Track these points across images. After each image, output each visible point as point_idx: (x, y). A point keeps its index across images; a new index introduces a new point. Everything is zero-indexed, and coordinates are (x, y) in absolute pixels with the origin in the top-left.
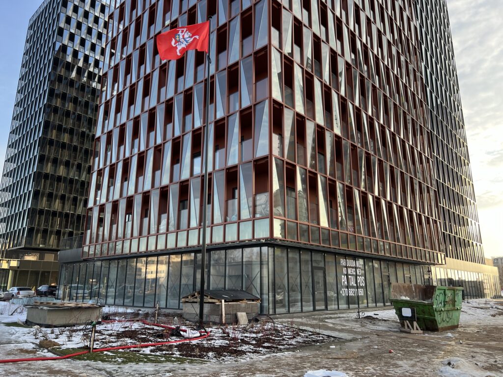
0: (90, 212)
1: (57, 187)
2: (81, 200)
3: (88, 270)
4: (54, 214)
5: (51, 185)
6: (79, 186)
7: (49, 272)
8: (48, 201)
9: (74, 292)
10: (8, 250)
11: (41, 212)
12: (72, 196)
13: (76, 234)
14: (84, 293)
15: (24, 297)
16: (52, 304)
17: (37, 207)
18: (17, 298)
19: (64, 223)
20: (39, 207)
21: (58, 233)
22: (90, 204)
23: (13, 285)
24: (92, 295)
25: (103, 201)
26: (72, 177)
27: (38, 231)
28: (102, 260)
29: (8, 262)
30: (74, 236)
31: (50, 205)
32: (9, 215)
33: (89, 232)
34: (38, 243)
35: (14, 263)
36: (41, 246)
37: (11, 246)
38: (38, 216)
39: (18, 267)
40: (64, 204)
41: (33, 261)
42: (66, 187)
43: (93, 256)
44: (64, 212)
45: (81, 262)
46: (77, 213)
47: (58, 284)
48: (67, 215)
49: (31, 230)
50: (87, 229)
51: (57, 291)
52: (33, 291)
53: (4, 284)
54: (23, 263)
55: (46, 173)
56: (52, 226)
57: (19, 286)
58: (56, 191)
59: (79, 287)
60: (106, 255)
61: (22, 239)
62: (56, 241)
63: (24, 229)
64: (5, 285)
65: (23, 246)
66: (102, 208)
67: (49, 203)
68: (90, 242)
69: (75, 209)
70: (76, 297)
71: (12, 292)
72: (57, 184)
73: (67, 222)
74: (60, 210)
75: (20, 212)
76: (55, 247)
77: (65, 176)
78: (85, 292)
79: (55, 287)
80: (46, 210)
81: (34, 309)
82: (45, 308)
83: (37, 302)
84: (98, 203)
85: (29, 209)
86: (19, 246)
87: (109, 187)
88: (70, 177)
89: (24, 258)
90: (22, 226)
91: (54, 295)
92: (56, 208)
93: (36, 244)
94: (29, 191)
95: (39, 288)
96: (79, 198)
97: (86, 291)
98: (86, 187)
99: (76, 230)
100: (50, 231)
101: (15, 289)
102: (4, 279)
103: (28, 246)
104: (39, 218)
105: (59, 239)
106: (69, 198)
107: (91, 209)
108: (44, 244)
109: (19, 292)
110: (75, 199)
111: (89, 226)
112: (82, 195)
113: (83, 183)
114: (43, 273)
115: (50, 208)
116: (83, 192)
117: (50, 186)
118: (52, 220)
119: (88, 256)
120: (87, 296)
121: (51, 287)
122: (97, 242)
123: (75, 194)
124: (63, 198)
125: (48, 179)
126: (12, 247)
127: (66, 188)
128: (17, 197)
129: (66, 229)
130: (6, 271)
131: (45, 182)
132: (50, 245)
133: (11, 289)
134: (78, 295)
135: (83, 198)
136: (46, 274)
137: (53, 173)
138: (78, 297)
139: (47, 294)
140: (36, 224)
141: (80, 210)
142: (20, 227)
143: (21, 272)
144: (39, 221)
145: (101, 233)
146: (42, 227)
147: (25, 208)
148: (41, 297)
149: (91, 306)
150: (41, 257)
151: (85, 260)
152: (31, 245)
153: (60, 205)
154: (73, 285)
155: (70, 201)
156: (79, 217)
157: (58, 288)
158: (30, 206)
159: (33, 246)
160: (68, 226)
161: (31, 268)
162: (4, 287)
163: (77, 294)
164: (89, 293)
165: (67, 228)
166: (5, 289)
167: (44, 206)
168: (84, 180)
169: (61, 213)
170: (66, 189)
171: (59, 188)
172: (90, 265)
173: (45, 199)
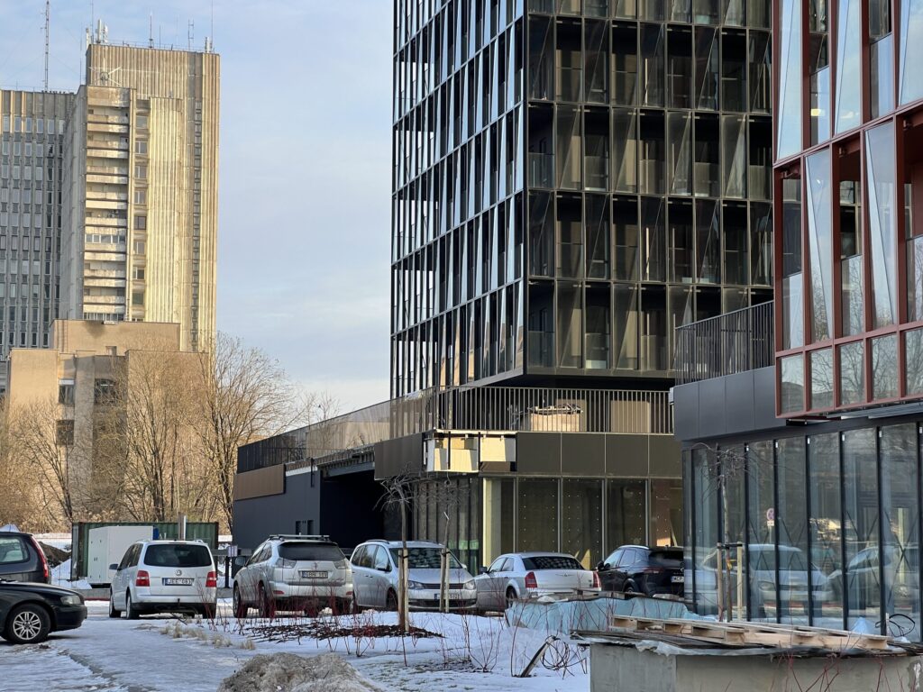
0: (789, 184)
1: (621, 80)
2: (733, 130)
3: (813, 475)
4: (626, 209)
5: (595, 71)
6: (715, 59)
7: (639, 486)
8: (589, 150)
9: (762, 578)
10: (462, 390)
11: (570, 206)
12: (690, 115)
13: (735, 302)
14: (811, 588)
15: (560, 595)
16: (688, 630)
17: (550, 184)
18: (532, 600)
19: (671, 249)
20: (558, 186)
21: (653, 299)
22: (788, 145)
23: (505, 547)
24: (851, 600)
25: (849, 119)
26: (682, 22)
27: (568, 296)
28: (878, 424)
29: (472, 444)
30: (724, 313)
31: (602, 170)
32: (443, 232)
33: (796, 282)
34: (576, 352)
35: (495, 449)
36: (589, 365)
37: (471, 373)
38: (558, 224)
39: (513, 466)
40: (658, 156)
41: (566, 436)
42: (661, 74)
43: (831, 406)
44: (665, 197)
45: (774, 433)
46: (723, 197)
47: (689, 539)
48: (680, 210)
49: (539, 295)
50: (783, 272)
51: (689, 573)
52: (588, 574)
53: (469, 539)
54: (527, 445)
55: (568, 20)
56: (622, 272)
57: (529, 550)
58: (620, 97)
59: (784, 560)
60: (897, 398)
61: (508, 337)
62: (648, 340)
63: (511, 291)
64: (474, 546)
65: (516, 371)
66: (847, 159)
67: (598, 158)
68: (810, 336)
69: (714, 175)
70: (779, 603)
71: (503, 575)
72: (620, 65)
73: (684, 241)
74: (646, 190)
75: (485, 215)
76: (647, 370)
77: (649, 19)
78: (815, 583)
79: (676, 555)
80: (588, 194)
81: (618, 650)
82: (664, 648)
83: (620, 621)
84: (824, 136)
85: (518, 196)
86: (501, 370)
87: (868, 44)
88: (673, 21)
89: (529, 425)
90: (501, 282)
91: (678, 590)
92: (630, 181)
93: (568, 359)
94: (510, 115)
95: (612, 559)
96: (723, 119)
97: (820, 577)
98: (749, 58)
99: (728, 281)
100: (619, 294)
101: (516, 559)
102: (463, 516)
103: (537, 369)
104: (566, 235)
105: (659, 330)
106: (678, 126)
107: (793, 167)
108: (602, 355)
109: (531, 576)
110: (707, 128)
111: (792, 256)
112: (735, 102)
113: (733, 42)
114: (618, 488)
115: (603, 186)
116: (739, 85)
117: (588, 77)
118: (621, 238)
119: (809, 407)
120: (827, 603)
121: (655, 552)
122: (841, 329)
123: (705, 103)
124: (652, 127)
125: (579, 49)
126: (477, 377)
127: (658, 77)
128: (464, 147)
129: (687, 281)
130: (467, 484)
131: (566, 61)
132: (624, 361)
133: (497, 565)
134: (786, 595)
135: (744, 118)
136: (628, 495)
137: (596, 16)
138: (788, 603)
139: (647, 585)
140: (558, 264)
141: (737, 181)
142: (494, 286)
143: (527, 485)
144: (566, 251)
145: (855, 285)
146: (583, 279)
147: (502, 197)
148: (628, 597)
149: (869, 647)
150: (597, 418)
151: (796, 426)
152: (549, 363)
153: (646, 164)
154: (754, 546)
155: (685, 143)
156: (735, 213)
157: (688, 557)
158: (519, 187)
159: (559, 368)
160: (689, 261)
161: (565, 470)
162: (469, 552)
163: (779, 588)
164: (833, 586)
165: (690, 275)
166: (474, 562)
167: (575, 178)
168: (734, 25)
169: (652, 203)
170: (661, 84)
171: (628, 83)
172: (824, 446)
173: (576, 142)
